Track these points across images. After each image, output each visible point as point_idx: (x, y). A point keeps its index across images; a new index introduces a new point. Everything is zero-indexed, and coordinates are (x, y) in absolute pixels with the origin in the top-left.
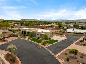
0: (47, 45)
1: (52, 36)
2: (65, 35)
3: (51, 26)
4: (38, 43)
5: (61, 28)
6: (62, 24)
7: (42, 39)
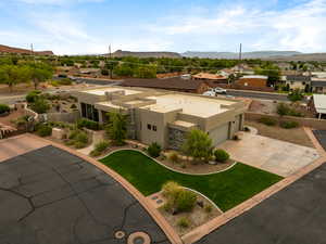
0: (198, 215)
1: (236, 138)
2: (309, 132)
3: (231, 76)
4: (138, 195)
5: (276, 89)
6: (277, 68)
7: (174, 159)
